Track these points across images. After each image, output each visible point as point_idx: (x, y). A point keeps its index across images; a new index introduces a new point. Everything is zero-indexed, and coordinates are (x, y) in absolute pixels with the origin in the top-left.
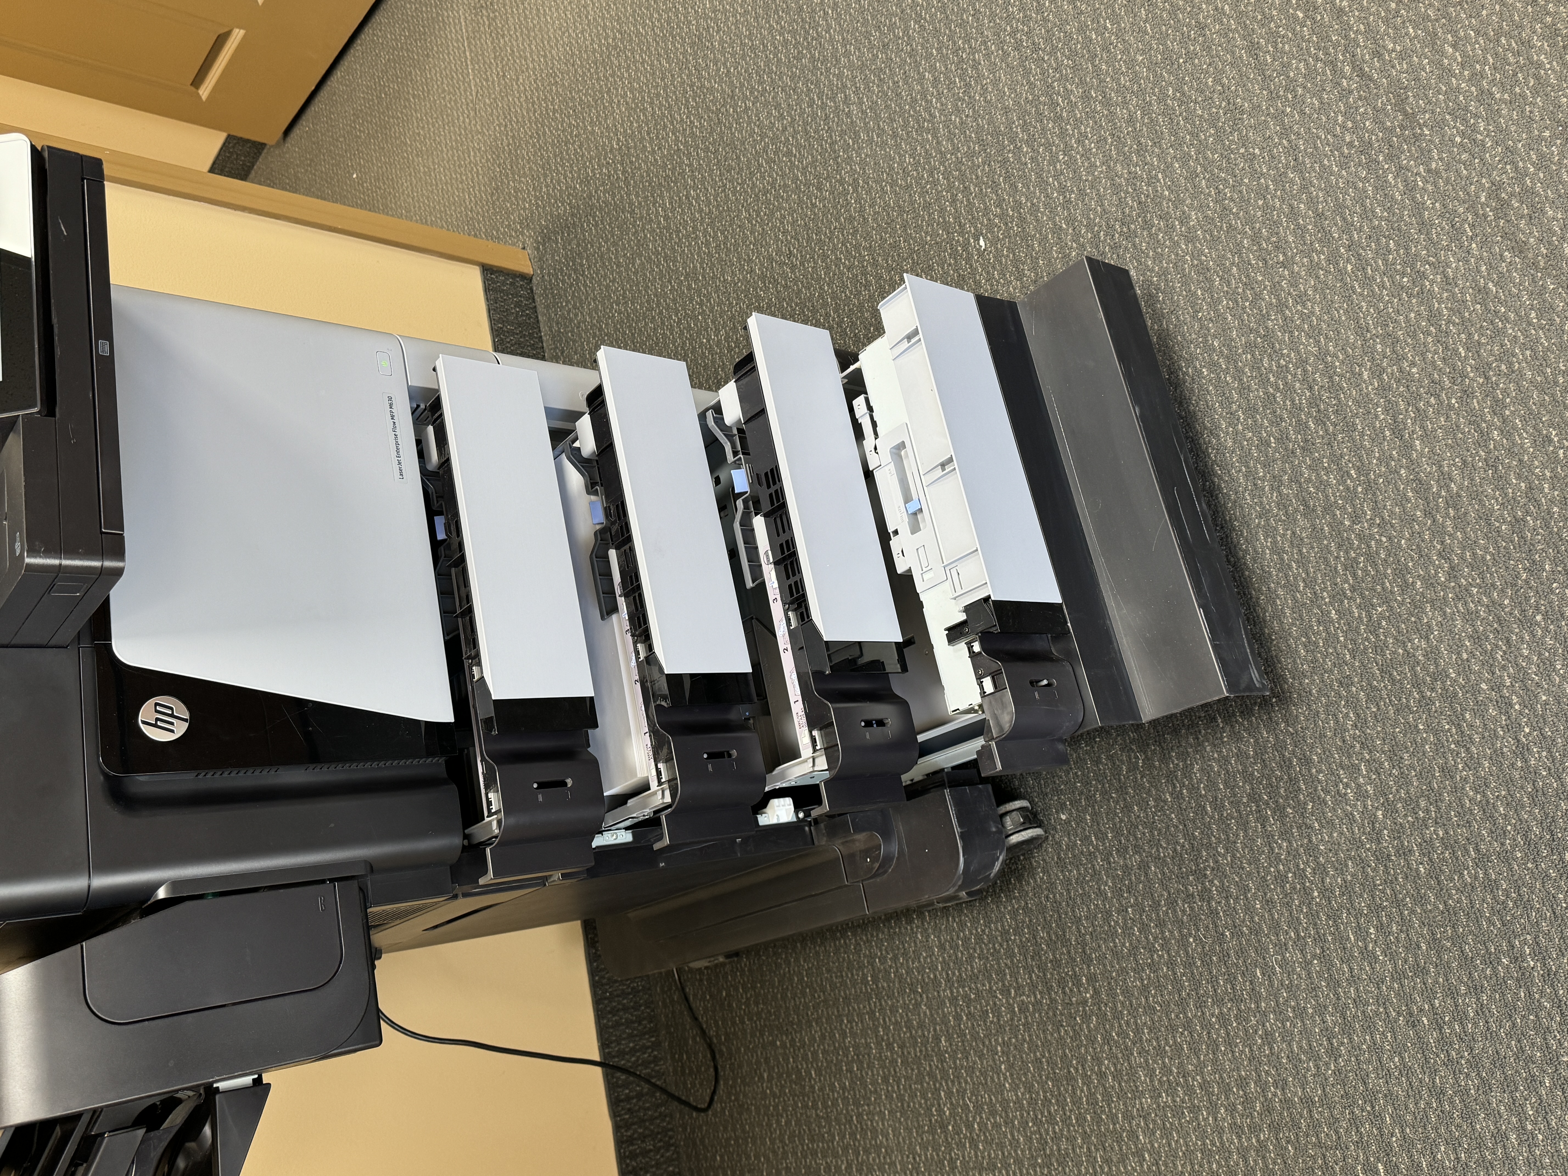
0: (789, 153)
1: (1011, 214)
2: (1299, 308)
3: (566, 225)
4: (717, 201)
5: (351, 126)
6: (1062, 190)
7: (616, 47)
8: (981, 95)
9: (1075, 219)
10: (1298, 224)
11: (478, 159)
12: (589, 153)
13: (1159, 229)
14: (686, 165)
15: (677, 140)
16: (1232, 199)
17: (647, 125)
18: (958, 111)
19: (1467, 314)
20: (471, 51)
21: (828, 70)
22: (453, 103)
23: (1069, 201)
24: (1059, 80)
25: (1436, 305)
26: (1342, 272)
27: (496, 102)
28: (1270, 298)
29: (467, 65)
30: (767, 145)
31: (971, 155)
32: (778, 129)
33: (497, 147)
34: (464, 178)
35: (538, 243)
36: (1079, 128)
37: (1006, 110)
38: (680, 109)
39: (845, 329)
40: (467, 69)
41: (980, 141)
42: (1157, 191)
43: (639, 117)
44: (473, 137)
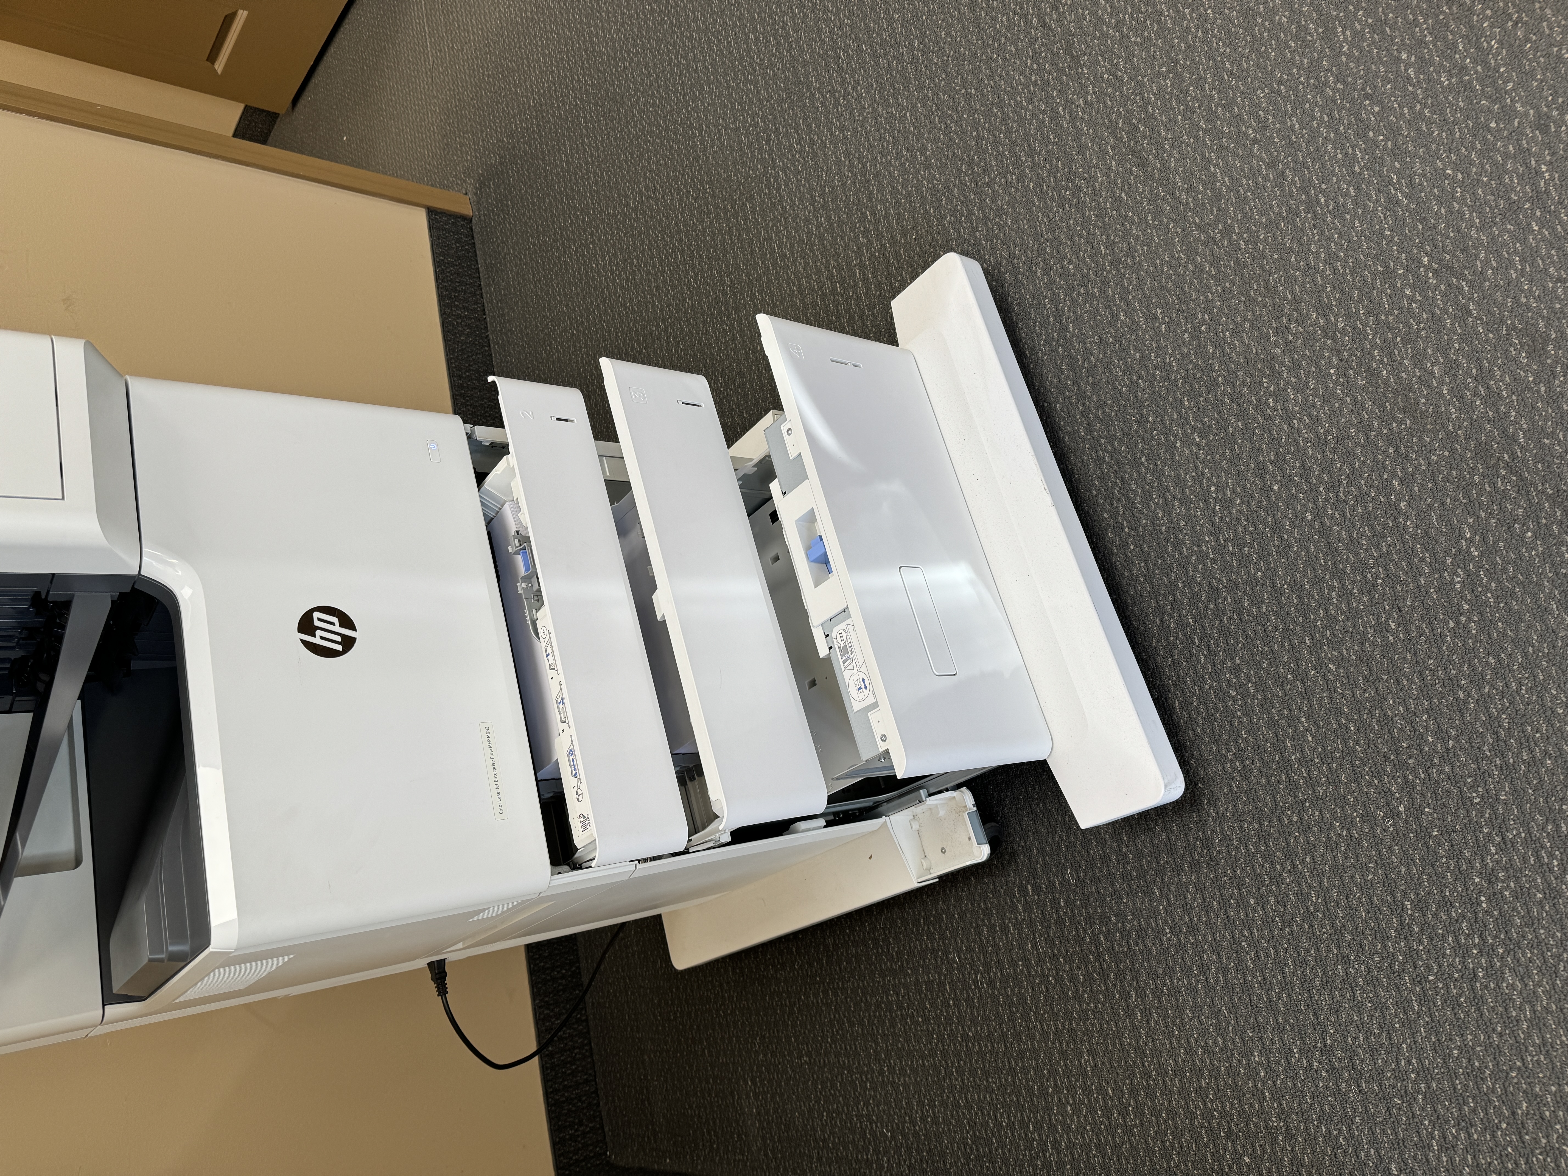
0: (654, 105)
1: (807, 149)
2: (997, 220)
3: (497, 172)
4: (603, 146)
5: (341, 95)
6: (842, 129)
7: (532, 19)
8: (788, 52)
9: (850, 153)
10: (999, 151)
11: (434, 119)
12: (513, 111)
13: (907, 159)
14: (582, 117)
15: (575, 97)
16: (955, 132)
17: (554, 85)
18: (772, 65)
19: (1107, 219)
20: (429, 26)
21: (682, 33)
22: (416, 73)
23: (846, 138)
24: (841, 37)
25: (1087, 213)
26: (1026, 188)
27: (447, 70)
28: (978, 213)
29: (426, 39)
30: (639, 98)
31: (781, 101)
32: (647, 85)
33: (448, 109)
34: (424, 136)
35: (476, 188)
36: (854, 77)
37: (805, 64)
38: (577, 71)
39: (693, 251)
40: (426, 42)
41: (786, 89)
42: (906, 127)
43: (549, 79)
44: (430, 100)
